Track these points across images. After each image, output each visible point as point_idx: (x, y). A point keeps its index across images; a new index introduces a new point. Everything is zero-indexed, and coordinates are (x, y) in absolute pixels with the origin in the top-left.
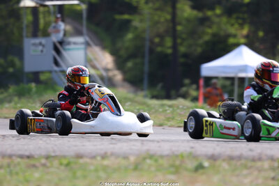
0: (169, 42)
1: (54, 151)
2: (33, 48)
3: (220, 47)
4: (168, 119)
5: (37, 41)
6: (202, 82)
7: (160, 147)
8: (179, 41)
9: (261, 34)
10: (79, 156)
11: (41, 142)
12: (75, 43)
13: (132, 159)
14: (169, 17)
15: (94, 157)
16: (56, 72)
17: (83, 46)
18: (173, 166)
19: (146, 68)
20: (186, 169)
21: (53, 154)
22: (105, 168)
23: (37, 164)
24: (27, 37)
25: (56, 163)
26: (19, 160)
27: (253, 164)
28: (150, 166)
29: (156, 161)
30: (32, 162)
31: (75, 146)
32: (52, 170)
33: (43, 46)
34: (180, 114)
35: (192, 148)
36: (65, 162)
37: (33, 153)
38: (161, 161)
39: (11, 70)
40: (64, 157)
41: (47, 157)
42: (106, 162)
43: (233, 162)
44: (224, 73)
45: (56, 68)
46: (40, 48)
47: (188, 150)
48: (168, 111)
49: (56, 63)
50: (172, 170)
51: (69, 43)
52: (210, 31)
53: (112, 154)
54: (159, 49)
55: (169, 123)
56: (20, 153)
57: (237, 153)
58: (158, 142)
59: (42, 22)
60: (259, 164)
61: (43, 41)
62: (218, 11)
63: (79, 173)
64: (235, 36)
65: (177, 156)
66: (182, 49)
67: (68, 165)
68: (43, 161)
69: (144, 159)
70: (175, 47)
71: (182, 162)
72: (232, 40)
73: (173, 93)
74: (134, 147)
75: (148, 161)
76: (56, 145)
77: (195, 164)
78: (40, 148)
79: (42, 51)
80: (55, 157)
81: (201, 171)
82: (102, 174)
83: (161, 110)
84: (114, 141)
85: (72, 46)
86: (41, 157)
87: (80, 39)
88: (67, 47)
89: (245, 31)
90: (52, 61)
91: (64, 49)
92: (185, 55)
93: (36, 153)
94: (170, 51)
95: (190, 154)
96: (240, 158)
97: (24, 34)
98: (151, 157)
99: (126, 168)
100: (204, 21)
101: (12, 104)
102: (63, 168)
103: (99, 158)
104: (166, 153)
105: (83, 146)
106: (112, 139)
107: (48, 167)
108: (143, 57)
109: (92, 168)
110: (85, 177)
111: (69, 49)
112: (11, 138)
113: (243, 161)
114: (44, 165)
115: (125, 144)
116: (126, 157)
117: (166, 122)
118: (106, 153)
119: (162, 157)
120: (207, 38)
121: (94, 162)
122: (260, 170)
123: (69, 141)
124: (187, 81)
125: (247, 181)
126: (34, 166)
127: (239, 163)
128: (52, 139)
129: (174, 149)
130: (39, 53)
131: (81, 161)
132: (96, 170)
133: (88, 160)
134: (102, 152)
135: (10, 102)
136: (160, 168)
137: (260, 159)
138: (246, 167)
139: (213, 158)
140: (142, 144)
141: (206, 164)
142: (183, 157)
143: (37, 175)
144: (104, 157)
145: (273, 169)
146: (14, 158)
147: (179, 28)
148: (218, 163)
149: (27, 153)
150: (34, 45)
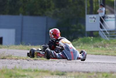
1: (100, 70)
2: (90, 19)
5: (92, 16)
10: (112, 72)
11: (93, 65)
12: (110, 18)
16: (101, 31)
17: (114, 19)
23: (92, 76)
24: (87, 14)
25: (101, 75)
26: (83, 74)
30: (90, 75)
31: (110, 67)
33: (95, 19)
36: (105, 75)
37: (90, 70)
39: (79, 30)
40: (105, 73)
41: (97, 73)
46: (94, 19)
49: (101, 27)
51: (107, 18)
56: (83, 70)
59: (94, 7)
61: (95, 16)
67: (107, 76)
68: (95, 74)
76: (101, 67)
79: (94, 21)
80: (100, 72)
85: (109, 19)
86: (93, 72)
87: (113, 16)
88: (107, 19)
90: (99, 26)
91: (105, 20)
93: (91, 70)
97: (86, 12)
101: (80, 47)
105: (114, 67)
111: (107, 20)
112: (79, 63)
114: (95, 76)
123: (107, 65)
126: (90, 77)
128: (99, 64)
131: (113, 75)
146: (81, 73)
149: (87, 71)
150: (90, 18)
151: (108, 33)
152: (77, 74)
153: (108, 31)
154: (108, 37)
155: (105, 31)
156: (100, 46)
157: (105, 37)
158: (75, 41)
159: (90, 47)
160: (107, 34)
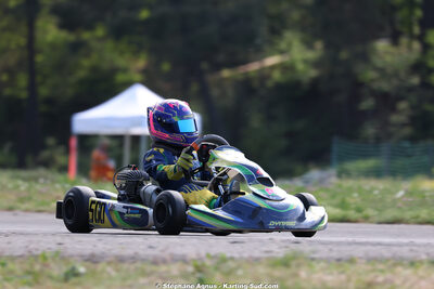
0: (23, 80)
3: (103, 88)
4: (22, 200)
6: (74, 143)
7: (9, 243)
8: (39, 79)
9: (166, 67)
14: (23, 41)
18: (29, 273)
20: (51, 277)
27: (154, 268)
29: (3, 265)
34: (40, 193)
35: (60, 244)
38: (11, 266)
43: (125, 266)
47: (55, 247)
48: (22, 188)
50: (29, 278)
52: (86, 63)
54: (8, 92)
55: (24, 206)
57: (129, 252)
58: (7, 236)
60: (163, 268)
62: (100, 32)
64: (125, 70)
65: (36, 257)
66: (44, 91)
70: (32, 87)
71: (45, 265)
72: (120, 78)
73: (29, 159)
77: (65, 269)
81: (74, 280)
83: (10, 186)
89: (141, 63)
92: (49, 101)
94: (24, 95)
95: (57, 253)
96: (134, 259)
100: (77, 47)
104: (19, 254)
113: (138, 265)
117: (19, 204)
119: (13, 258)
120: (82, 74)
122: (165, 278)
124: (51, 141)
127: (132, 267)
129: (32, 246)
136: (9, 277)
137: (164, 262)
138: (144, 274)
139: (92, 259)
141: (82, 270)
142: (45, 258)
145: (185, 276)
147: (39, 58)
148: (100, 267)
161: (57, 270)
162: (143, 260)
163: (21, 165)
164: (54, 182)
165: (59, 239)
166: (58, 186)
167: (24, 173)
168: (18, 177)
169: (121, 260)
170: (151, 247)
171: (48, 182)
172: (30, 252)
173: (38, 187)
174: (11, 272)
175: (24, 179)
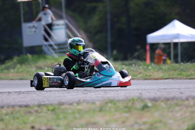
0: (124, 19)
2: (28, 30)
5: (31, 24)
6: (148, 47)
7: (118, 94)
9: (188, 11)
10: (61, 104)
11: (35, 95)
12: (58, 25)
13: (98, 104)
15: (71, 104)
16: (45, 45)
17: (64, 27)
18: (126, 107)
19: (109, 40)
20: (136, 109)
21: (43, 103)
22: (79, 111)
23: (32, 110)
25: (45, 109)
26: (19, 108)
27: (182, 102)
28: (110, 108)
29: (115, 104)
30: (29, 110)
31: (59, 97)
32: (42, 114)
33: (36, 28)
34: (133, 70)
35: (141, 94)
36: (51, 108)
37: (29, 103)
38: (118, 104)
40: (51, 105)
41: (39, 106)
42: (80, 107)
43: (169, 102)
44: (163, 40)
45: (45, 43)
46: (34, 29)
47: (138, 95)
50: (126, 110)
51: (54, 25)
52: (152, 11)
53: (84, 101)
56: (20, 104)
57: (171, 96)
58: (117, 91)
59: (35, 11)
60: (186, 103)
63: (61, 116)
65: (129, 100)
66: (133, 25)
67: (53, 110)
68: (36, 108)
69: (107, 103)
71: (133, 103)
74: (100, 96)
75: (109, 105)
76: (45, 97)
77: (142, 104)
78: (34, 99)
79: (35, 32)
80: (44, 105)
81: (146, 109)
82: (77, 115)
84: (85, 92)
85: (56, 27)
86: (34, 106)
87: (61, 22)
89: (177, 10)
90: (42, 38)
92: (137, 29)
93: (31, 103)
94: (125, 27)
95: (139, 98)
96: (173, 98)
97: (22, 19)
98: (111, 101)
99: (94, 110)
101: (16, 70)
102: (49, 112)
103: (75, 104)
104: (122, 98)
105: (64, 96)
106: (85, 90)
107: (39, 113)
108: (106, 32)
109: (70, 111)
110: (65, 118)
112: (14, 93)
113: (175, 101)
114: (37, 111)
115: (93, 94)
116: (93, 103)
118: (80, 100)
119: (119, 101)
121: (72, 107)
122: (187, 107)
123: (54, 94)
124: (138, 47)
125: (178, 115)
126: (30, 112)
127: (173, 102)
129: (127, 95)
130: (33, 33)
131: (63, 107)
132: (73, 113)
133: (67, 106)
134: (77, 100)
135: (14, 68)
136: (117, 109)
137: (187, 99)
138: (177, 105)
139: (155, 100)
140: (106, 93)
141: (150, 104)
142: (133, 100)
143: (32, 118)
144: (78, 103)
146: (16, 107)
148: (158, 103)
149: (25, 104)
150: (29, 27)
151: (56, 47)
152: (10, 110)
153: (56, 45)
154: (56, 53)
155: (51, 46)
156: (45, 67)
157: (52, 53)
158: (9, 62)
159: (31, 70)
160: (54, 49)
161: (139, 105)
162: (177, 99)
163: (125, 59)
164: (139, 65)
165: (140, 91)
166: (141, 67)
167: (126, 62)
168: (123, 64)
169: (167, 99)
170: (181, 93)
171: (137, 66)
172: (127, 98)
173: (132, 68)
174: (118, 107)
175: (126, 65)
